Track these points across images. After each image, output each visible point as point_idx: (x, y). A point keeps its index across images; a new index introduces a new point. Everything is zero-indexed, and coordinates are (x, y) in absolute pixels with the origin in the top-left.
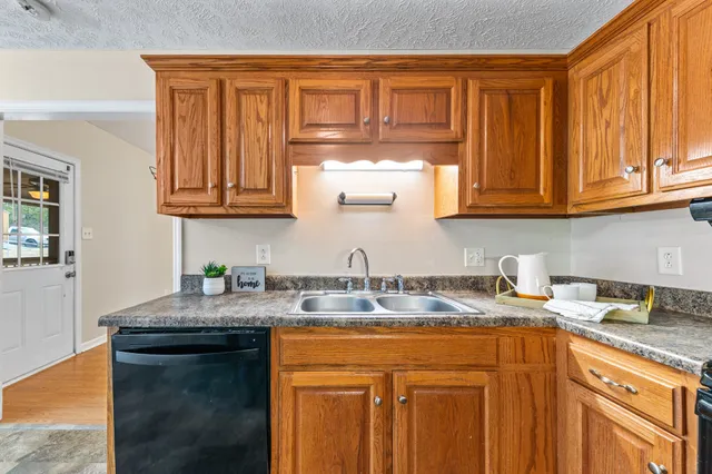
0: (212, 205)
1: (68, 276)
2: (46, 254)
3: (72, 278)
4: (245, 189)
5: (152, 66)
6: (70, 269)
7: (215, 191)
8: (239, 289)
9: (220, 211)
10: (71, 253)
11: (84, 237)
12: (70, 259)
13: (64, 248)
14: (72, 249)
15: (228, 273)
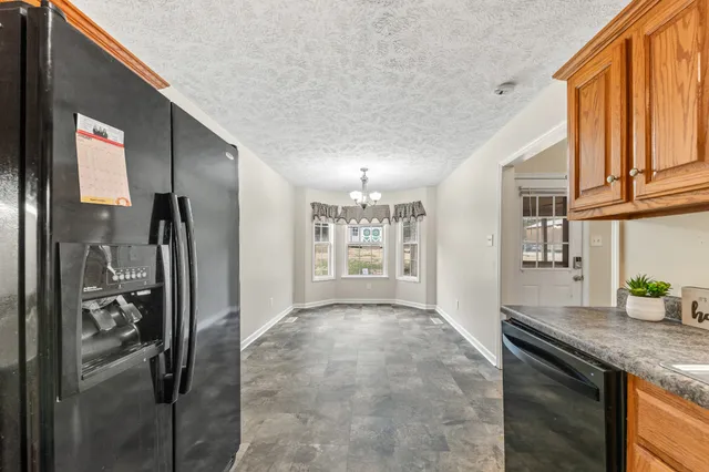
0: (615, 203)
1: (576, 279)
2: (561, 260)
3: (579, 282)
4: (659, 172)
5: (562, 79)
6: (577, 273)
7: (618, 184)
8: (695, 323)
9: (628, 208)
10: (578, 259)
11: (593, 244)
12: (577, 264)
13: (572, 255)
14: (579, 255)
15: (671, 293)
